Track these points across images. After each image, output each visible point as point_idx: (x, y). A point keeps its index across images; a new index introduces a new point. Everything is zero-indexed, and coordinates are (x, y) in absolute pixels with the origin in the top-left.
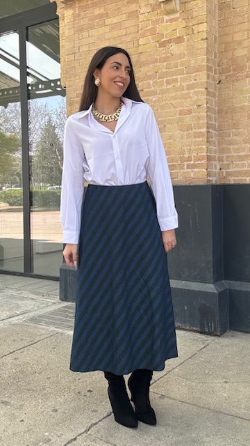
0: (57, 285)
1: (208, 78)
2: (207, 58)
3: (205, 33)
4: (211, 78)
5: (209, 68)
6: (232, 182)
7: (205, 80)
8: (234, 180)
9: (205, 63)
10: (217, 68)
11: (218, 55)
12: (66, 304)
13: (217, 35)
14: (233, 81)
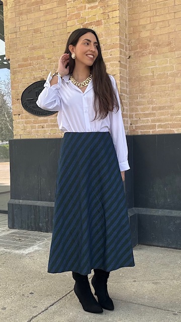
0: (6, 217)
1: (121, 54)
2: (120, 38)
3: (118, 18)
4: (123, 54)
5: (121, 46)
6: (140, 134)
7: (119, 55)
8: (141, 132)
9: (118, 42)
10: (127, 45)
11: (128, 36)
12: (13, 231)
13: (127, 20)
14: (140, 56)
